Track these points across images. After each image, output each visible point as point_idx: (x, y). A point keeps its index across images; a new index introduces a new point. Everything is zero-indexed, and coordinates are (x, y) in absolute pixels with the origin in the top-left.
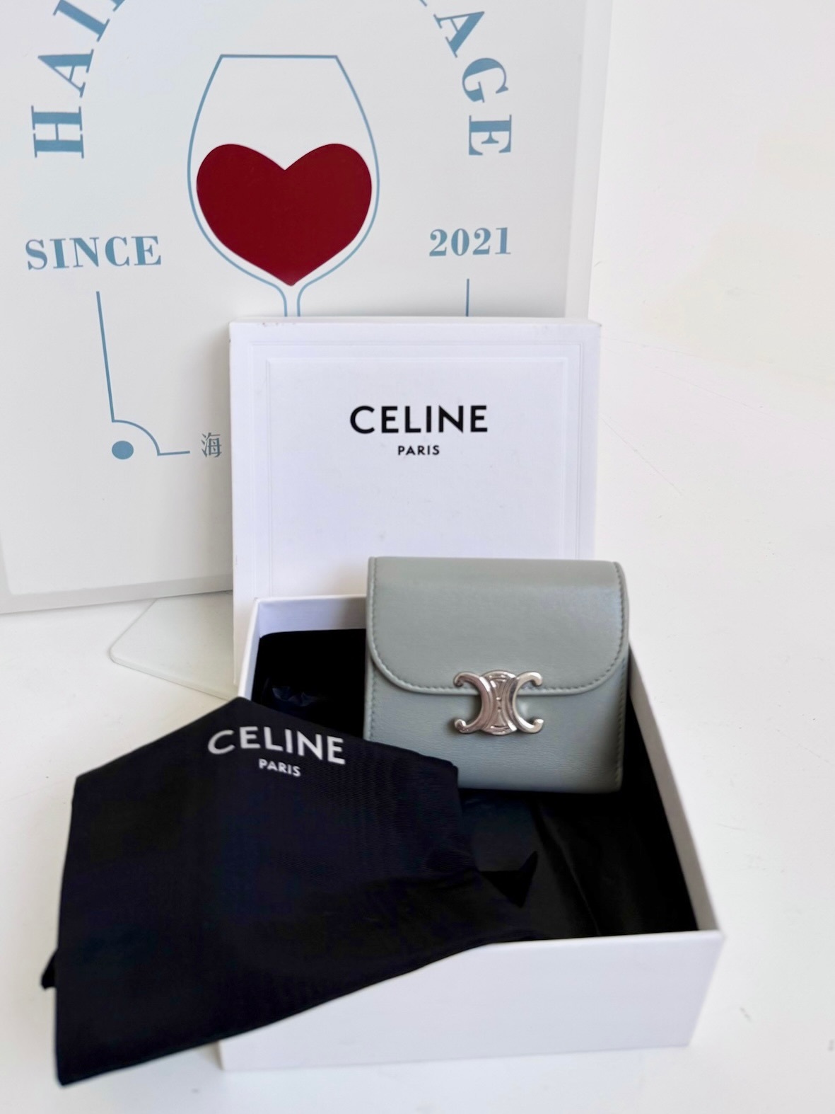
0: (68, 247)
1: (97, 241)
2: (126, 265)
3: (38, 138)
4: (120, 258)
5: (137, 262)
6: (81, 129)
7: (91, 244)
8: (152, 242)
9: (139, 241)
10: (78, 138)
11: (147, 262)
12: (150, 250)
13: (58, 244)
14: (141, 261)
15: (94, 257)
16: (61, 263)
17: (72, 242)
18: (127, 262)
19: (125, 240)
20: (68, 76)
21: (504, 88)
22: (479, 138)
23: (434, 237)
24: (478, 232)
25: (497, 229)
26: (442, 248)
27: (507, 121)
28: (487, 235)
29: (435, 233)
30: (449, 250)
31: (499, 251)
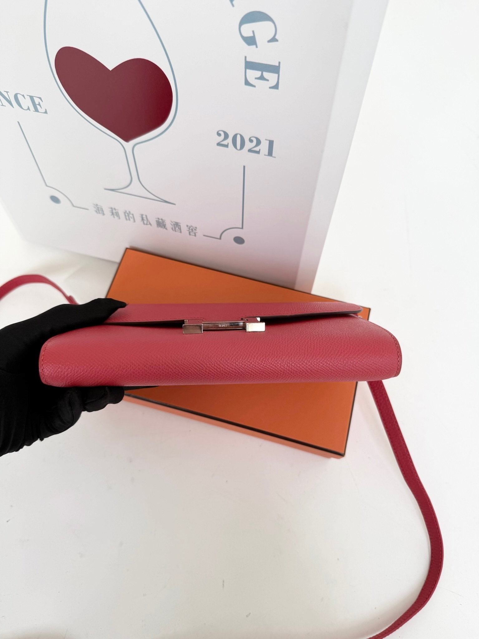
1: (8, 93)
2: (28, 110)
5: (34, 110)
7: (5, 94)
8: (39, 100)
9: (32, 98)
11: (39, 111)
12: (39, 104)
14: (36, 110)
15: (10, 103)
18: (29, 109)
19: (23, 96)
21: (274, 39)
22: (253, 74)
23: (219, 134)
24: (252, 138)
25: (266, 140)
26: (225, 143)
27: (277, 66)
28: (259, 142)
29: (220, 132)
30: (231, 145)
31: (267, 154)
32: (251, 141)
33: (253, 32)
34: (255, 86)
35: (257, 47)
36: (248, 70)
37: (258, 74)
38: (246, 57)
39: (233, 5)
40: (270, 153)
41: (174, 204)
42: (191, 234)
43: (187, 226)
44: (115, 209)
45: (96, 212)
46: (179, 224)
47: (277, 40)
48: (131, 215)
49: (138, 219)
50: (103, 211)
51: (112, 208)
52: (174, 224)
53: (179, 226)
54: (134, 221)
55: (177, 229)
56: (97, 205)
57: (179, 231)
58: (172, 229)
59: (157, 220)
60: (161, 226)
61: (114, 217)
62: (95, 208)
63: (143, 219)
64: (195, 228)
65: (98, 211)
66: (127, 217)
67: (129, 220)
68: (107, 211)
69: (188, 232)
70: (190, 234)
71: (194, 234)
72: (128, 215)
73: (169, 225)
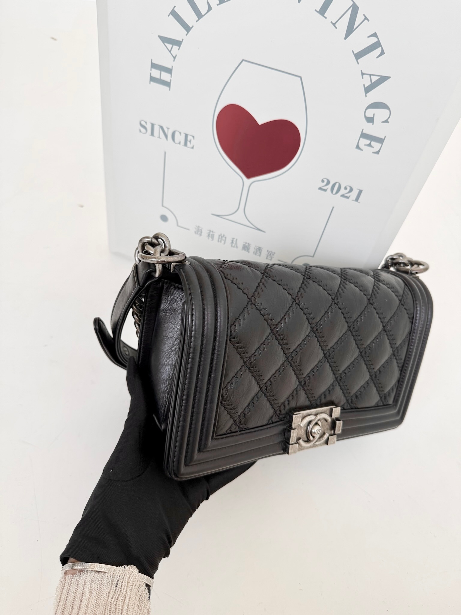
0: (157, 128)
1: (169, 130)
2: (179, 145)
3: (152, 75)
4: (177, 140)
5: (184, 145)
6: (171, 77)
7: (166, 130)
8: (192, 138)
9: (186, 136)
10: (169, 81)
11: (188, 146)
12: (190, 141)
13: (153, 125)
14: (186, 144)
15: (166, 136)
16: (152, 134)
17: (159, 127)
18: (180, 143)
19: (180, 133)
20: (170, 50)
21: (386, 121)
22: (364, 142)
23: (323, 181)
24: (347, 187)
25: (357, 189)
26: (325, 188)
27: (383, 139)
28: (351, 190)
29: (324, 180)
30: (329, 190)
31: (354, 199)
32: (346, 188)
33: (374, 114)
34: (362, 150)
35: (373, 124)
36: (361, 139)
37: (368, 142)
38: (363, 130)
39: (366, 96)
40: (357, 199)
41: (265, 232)
42: (269, 258)
43: (268, 251)
44: (212, 232)
45: (195, 232)
46: (261, 249)
47: (388, 122)
48: (224, 238)
49: (229, 241)
50: (201, 232)
51: (210, 231)
52: (257, 249)
53: (260, 251)
54: (225, 243)
55: (258, 253)
56: (199, 227)
57: (259, 255)
58: (254, 253)
59: (245, 244)
60: (246, 249)
61: (209, 238)
62: (196, 229)
63: (232, 242)
64: (273, 253)
65: (197, 232)
66: (220, 240)
67: (221, 242)
68: (205, 233)
69: (266, 256)
70: (267, 258)
71: (270, 259)
72: (222, 238)
73: (252, 249)
